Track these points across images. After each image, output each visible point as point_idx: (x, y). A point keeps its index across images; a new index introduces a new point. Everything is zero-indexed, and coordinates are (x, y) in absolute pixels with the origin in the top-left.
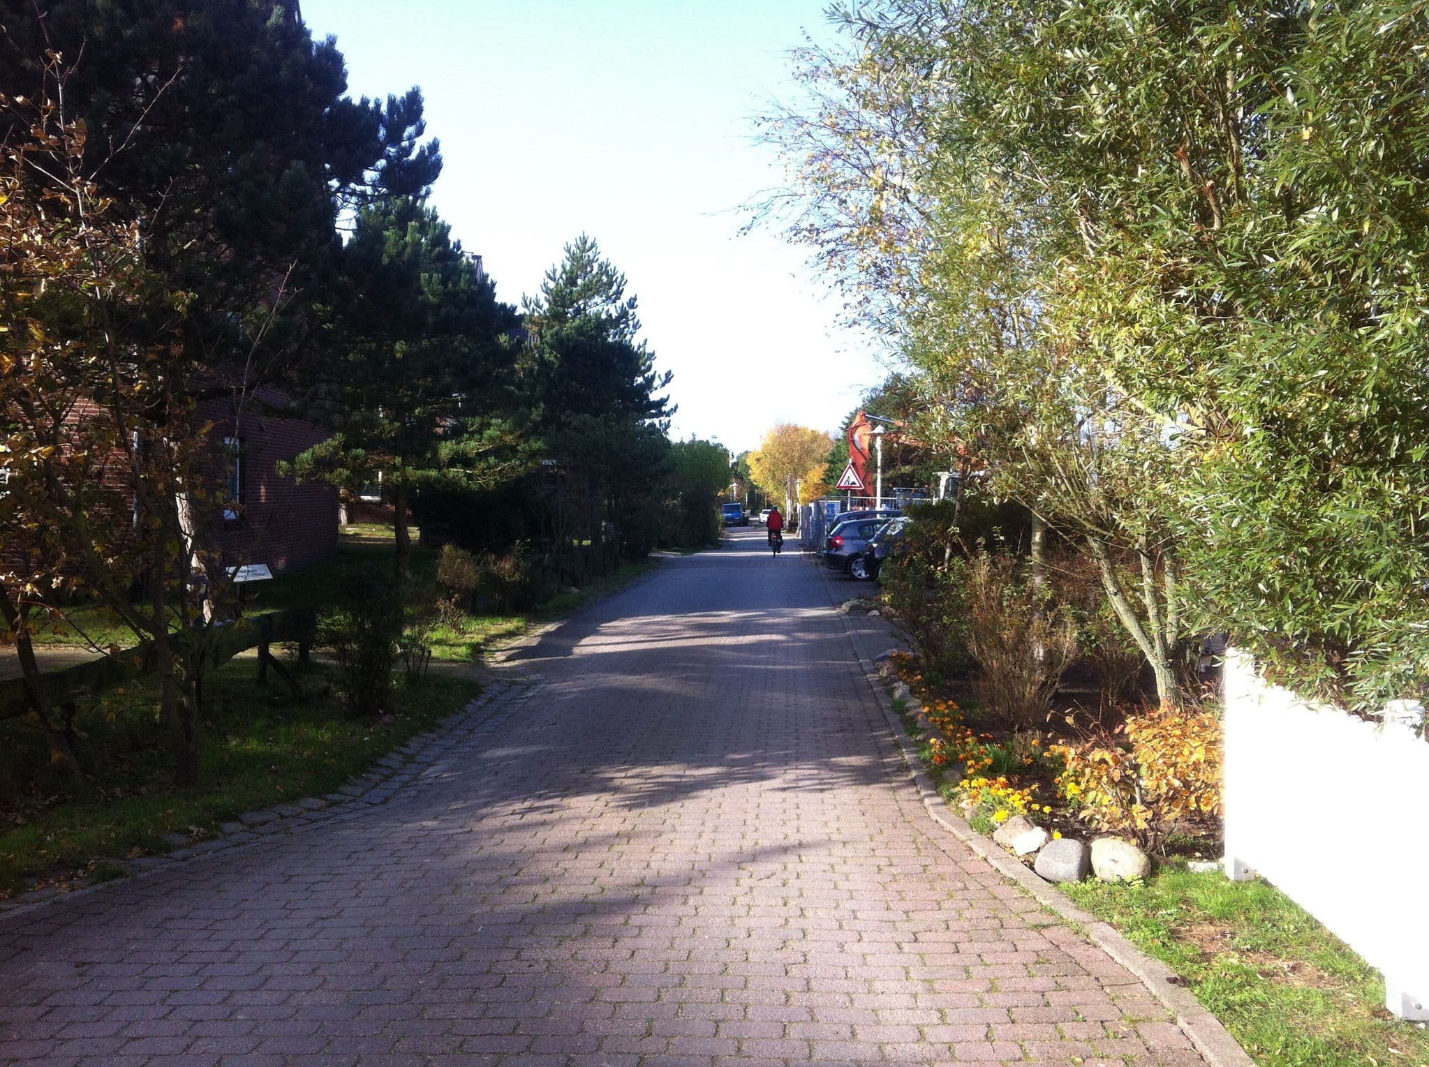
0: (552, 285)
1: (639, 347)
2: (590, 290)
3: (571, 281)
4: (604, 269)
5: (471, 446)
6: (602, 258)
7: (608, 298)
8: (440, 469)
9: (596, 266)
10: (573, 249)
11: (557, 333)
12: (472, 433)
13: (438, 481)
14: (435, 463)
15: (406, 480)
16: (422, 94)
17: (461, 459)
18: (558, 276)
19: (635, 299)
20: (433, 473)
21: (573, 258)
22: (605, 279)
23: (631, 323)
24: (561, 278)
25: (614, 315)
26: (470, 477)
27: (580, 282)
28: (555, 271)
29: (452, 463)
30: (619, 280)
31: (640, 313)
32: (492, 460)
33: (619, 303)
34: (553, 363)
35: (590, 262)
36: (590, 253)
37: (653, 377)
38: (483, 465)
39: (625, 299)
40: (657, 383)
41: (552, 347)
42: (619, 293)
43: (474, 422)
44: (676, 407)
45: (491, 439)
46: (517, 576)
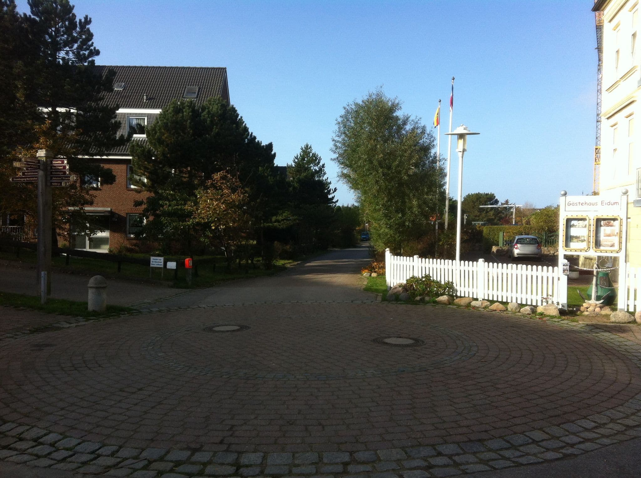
0: (296, 160)
1: (325, 180)
2: (309, 162)
3: (303, 159)
4: (314, 155)
5: (280, 218)
6: (313, 152)
7: (315, 164)
8: (272, 223)
9: (311, 154)
10: (304, 148)
11: (298, 178)
12: (280, 214)
13: (272, 226)
14: (271, 222)
15: (264, 226)
16: (273, 144)
17: (277, 221)
18: (299, 157)
19: (324, 165)
20: (271, 224)
21: (303, 151)
22: (314, 158)
23: (323, 172)
24: (300, 158)
25: (318, 169)
26: (279, 225)
27: (306, 159)
28: (298, 156)
29: (275, 222)
30: (319, 158)
31: (326, 169)
32: (285, 221)
33: (319, 166)
34: (297, 187)
35: (309, 153)
36: (309, 150)
37: (330, 190)
38: (283, 222)
39: (321, 164)
40: (332, 191)
41: (297, 182)
42: (319, 163)
43: (280, 212)
44: (338, 200)
45: (285, 216)
46: (290, 250)
